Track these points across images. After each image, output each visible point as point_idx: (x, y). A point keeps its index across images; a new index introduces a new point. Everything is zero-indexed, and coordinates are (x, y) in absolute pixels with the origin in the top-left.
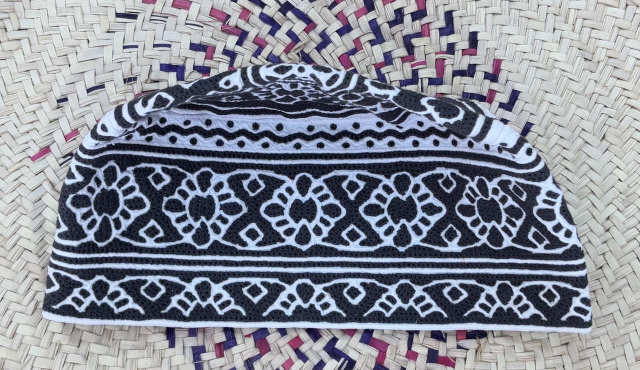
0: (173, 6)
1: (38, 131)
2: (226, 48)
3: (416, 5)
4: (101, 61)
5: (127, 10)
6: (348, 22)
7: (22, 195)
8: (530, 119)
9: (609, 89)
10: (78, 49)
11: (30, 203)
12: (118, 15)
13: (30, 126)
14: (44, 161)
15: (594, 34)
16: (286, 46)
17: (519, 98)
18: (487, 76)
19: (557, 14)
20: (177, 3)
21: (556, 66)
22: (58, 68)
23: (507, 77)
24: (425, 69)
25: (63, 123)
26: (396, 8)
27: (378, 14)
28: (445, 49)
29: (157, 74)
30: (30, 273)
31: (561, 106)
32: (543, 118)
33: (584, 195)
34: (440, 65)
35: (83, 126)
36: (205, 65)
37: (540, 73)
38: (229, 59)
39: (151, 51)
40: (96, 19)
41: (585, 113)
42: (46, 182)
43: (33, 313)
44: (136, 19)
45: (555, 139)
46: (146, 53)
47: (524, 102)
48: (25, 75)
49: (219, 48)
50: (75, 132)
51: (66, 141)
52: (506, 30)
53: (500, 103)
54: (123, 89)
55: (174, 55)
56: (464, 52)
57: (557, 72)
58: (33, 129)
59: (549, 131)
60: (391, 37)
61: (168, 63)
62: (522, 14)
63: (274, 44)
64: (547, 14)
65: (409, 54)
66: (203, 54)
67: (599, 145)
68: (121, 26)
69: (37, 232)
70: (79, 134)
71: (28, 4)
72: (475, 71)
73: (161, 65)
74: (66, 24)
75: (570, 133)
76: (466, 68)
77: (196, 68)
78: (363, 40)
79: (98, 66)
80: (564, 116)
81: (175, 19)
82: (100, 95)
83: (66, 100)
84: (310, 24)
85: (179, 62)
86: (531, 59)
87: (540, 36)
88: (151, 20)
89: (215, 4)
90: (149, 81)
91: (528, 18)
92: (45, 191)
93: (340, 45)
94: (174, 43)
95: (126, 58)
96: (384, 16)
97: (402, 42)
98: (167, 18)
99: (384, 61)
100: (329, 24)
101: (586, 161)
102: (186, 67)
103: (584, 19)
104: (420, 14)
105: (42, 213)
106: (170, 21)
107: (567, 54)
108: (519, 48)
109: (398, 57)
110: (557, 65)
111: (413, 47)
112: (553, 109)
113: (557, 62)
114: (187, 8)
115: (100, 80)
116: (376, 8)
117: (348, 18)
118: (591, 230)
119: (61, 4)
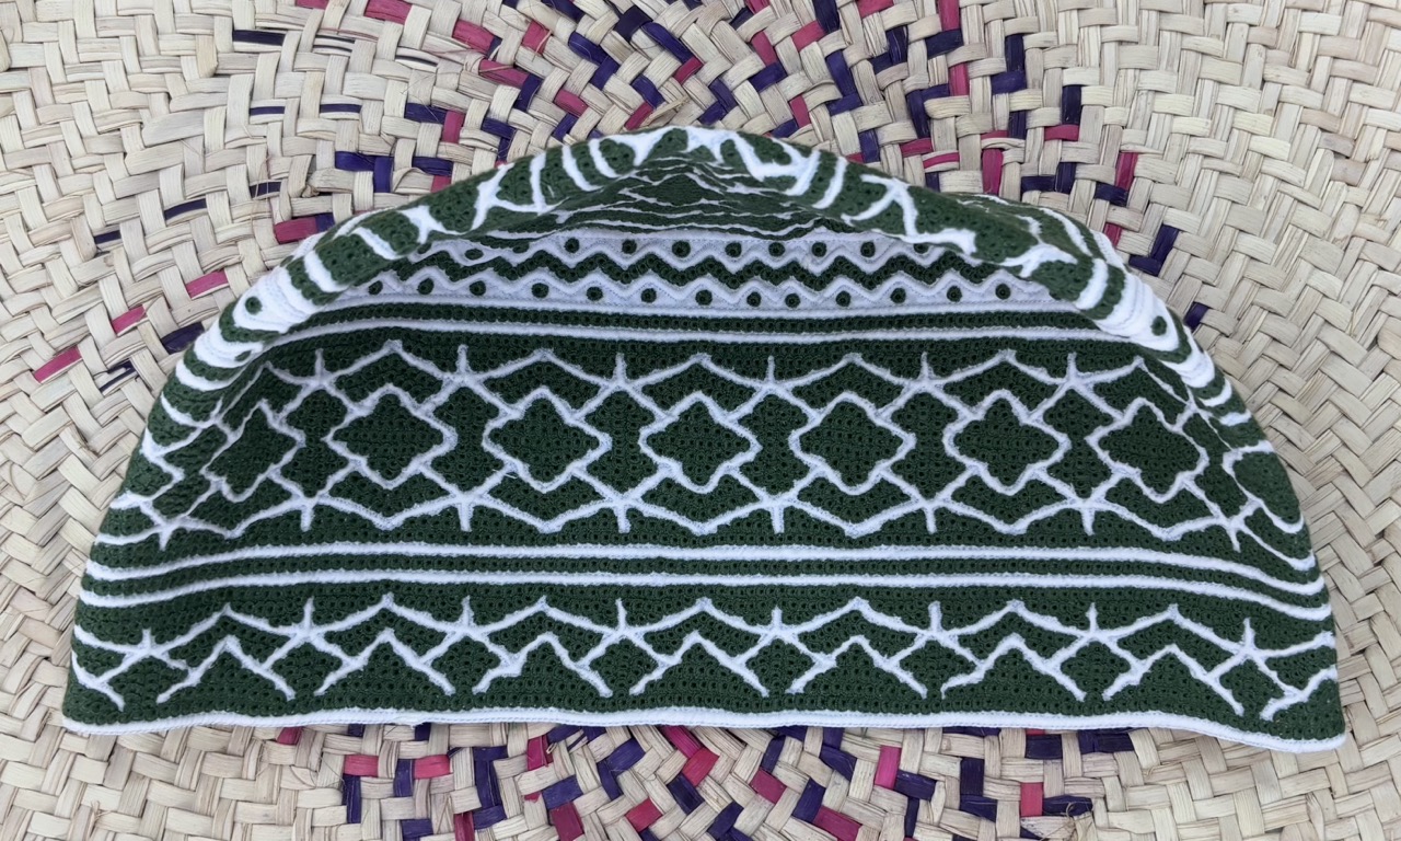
0: (366, 13)
1: (50, 310)
2: (491, 116)
3: (938, 19)
4: (197, 144)
5: (258, 24)
6: (778, 59)
7: (13, 459)
8: (1201, 295)
9: (1391, 226)
10: (144, 114)
11: (31, 480)
12: (238, 35)
13: (34, 298)
14: (65, 380)
15: (1358, 93)
16: (631, 112)
17: (1177, 244)
18: (1102, 191)
19: (1272, 44)
20: (377, 6)
21: (1264, 168)
22: (97, 159)
23: (1149, 195)
24: (954, 173)
25: (109, 290)
26: (890, 24)
27: (847, 38)
28: (1003, 124)
29: (327, 175)
30: (33, 644)
31: (1276, 265)
32: (1233, 292)
33: (1327, 479)
34: (992, 166)
35: (154, 297)
36: (440, 156)
37: (1229, 186)
38: (495, 141)
39: (312, 122)
40: (187, 43)
41: (1331, 283)
42: (68, 430)
43: (38, 736)
44: (280, 43)
45: (1259, 343)
46: (303, 126)
47: (1188, 255)
48: (22, 177)
49: (475, 116)
50: (136, 312)
51: (116, 332)
52: (1150, 80)
53: (1132, 256)
54: (247, 210)
55: (367, 130)
56: (1050, 133)
57: (1268, 184)
58: (39, 306)
59: (1245, 323)
60: (878, 95)
61: (352, 149)
62: (1189, 42)
63: (603, 107)
64: (1248, 44)
65: (920, 135)
66: (437, 128)
67: (1364, 359)
68: (245, 62)
69: (46, 548)
70: (145, 316)
71: (30, 9)
72: (1074, 179)
73: (338, 155)
74: (118, 55)
75: (1295, 330)
76: (1052, 171)
77: (418, 162)
78: (814, 99)
79: (190, 154)
80: (1282, 289)
81: (370, 44)
82: (196, 223)
83: (115, 235)
84: (688, 62)
85: (380, 149)
86: (1207, 150)
87: (1231, 95)
88: (314, 46)
89: (465, 10)
90: (308, 192)
91: (1203, 54)
92: (64, 452)
93: (757, 110)
94: (367, 102)
95: (253, 137)
96: (862, 44)
97: (904, 107)
98: (352, 41)
99: (859, 151)
100: (732, 62)
101: (1333, 398)
102: (397, 160)
103: (1335, 58)
104: (946, 40)
105: (60, 502)
106: (361, 50)
107: (1292, 143)
108: (1182, 125)
109: (891, 143)
110: (1268, 166)
111: (929, 119)
112: (1258, 272)
113: (1267, 161)
114: (401, 19)
115: (195, 187)
116: (842, 23)
117: (778, 49)
118: (1342, 563)
119: (106, 8)
